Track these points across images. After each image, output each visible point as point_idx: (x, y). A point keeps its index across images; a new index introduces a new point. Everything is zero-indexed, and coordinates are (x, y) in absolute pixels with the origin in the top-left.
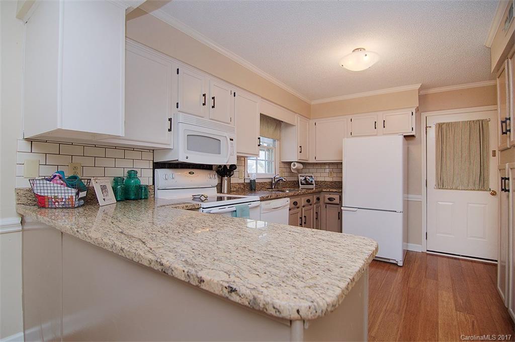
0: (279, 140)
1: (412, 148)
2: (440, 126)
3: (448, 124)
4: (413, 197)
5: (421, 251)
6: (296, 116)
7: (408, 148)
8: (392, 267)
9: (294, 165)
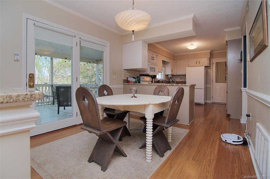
0: (165, 67)
1: (208, 70)
2: (217, 63)
3: (219, 62)
4: (208, 86)
5: (210, 102)
6: (171, 60)
7: (207, 70)
8: (201, 105)
9: (170, 76)
